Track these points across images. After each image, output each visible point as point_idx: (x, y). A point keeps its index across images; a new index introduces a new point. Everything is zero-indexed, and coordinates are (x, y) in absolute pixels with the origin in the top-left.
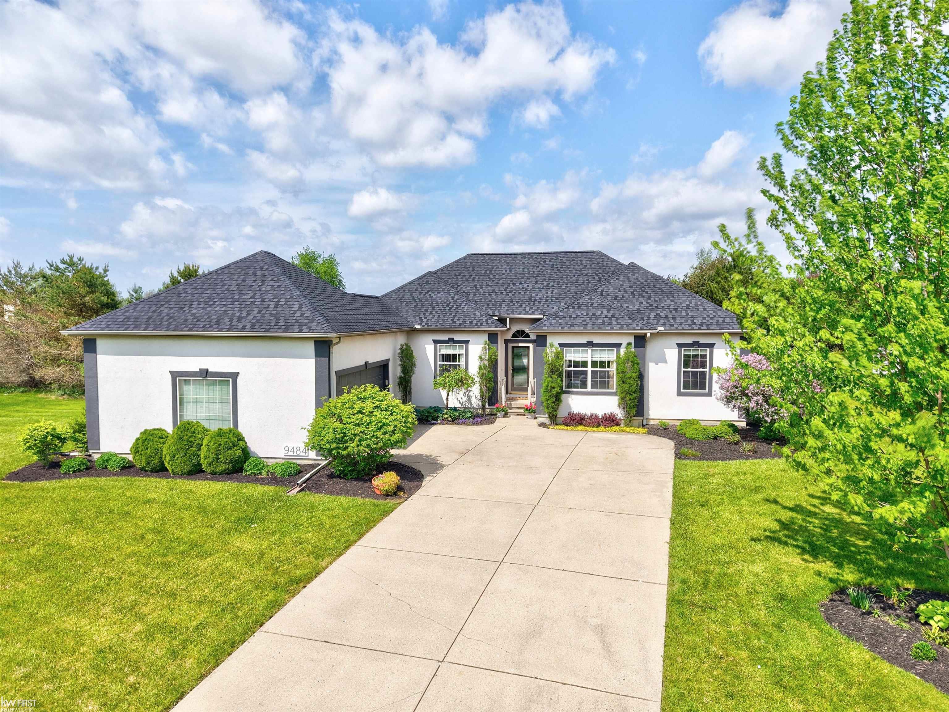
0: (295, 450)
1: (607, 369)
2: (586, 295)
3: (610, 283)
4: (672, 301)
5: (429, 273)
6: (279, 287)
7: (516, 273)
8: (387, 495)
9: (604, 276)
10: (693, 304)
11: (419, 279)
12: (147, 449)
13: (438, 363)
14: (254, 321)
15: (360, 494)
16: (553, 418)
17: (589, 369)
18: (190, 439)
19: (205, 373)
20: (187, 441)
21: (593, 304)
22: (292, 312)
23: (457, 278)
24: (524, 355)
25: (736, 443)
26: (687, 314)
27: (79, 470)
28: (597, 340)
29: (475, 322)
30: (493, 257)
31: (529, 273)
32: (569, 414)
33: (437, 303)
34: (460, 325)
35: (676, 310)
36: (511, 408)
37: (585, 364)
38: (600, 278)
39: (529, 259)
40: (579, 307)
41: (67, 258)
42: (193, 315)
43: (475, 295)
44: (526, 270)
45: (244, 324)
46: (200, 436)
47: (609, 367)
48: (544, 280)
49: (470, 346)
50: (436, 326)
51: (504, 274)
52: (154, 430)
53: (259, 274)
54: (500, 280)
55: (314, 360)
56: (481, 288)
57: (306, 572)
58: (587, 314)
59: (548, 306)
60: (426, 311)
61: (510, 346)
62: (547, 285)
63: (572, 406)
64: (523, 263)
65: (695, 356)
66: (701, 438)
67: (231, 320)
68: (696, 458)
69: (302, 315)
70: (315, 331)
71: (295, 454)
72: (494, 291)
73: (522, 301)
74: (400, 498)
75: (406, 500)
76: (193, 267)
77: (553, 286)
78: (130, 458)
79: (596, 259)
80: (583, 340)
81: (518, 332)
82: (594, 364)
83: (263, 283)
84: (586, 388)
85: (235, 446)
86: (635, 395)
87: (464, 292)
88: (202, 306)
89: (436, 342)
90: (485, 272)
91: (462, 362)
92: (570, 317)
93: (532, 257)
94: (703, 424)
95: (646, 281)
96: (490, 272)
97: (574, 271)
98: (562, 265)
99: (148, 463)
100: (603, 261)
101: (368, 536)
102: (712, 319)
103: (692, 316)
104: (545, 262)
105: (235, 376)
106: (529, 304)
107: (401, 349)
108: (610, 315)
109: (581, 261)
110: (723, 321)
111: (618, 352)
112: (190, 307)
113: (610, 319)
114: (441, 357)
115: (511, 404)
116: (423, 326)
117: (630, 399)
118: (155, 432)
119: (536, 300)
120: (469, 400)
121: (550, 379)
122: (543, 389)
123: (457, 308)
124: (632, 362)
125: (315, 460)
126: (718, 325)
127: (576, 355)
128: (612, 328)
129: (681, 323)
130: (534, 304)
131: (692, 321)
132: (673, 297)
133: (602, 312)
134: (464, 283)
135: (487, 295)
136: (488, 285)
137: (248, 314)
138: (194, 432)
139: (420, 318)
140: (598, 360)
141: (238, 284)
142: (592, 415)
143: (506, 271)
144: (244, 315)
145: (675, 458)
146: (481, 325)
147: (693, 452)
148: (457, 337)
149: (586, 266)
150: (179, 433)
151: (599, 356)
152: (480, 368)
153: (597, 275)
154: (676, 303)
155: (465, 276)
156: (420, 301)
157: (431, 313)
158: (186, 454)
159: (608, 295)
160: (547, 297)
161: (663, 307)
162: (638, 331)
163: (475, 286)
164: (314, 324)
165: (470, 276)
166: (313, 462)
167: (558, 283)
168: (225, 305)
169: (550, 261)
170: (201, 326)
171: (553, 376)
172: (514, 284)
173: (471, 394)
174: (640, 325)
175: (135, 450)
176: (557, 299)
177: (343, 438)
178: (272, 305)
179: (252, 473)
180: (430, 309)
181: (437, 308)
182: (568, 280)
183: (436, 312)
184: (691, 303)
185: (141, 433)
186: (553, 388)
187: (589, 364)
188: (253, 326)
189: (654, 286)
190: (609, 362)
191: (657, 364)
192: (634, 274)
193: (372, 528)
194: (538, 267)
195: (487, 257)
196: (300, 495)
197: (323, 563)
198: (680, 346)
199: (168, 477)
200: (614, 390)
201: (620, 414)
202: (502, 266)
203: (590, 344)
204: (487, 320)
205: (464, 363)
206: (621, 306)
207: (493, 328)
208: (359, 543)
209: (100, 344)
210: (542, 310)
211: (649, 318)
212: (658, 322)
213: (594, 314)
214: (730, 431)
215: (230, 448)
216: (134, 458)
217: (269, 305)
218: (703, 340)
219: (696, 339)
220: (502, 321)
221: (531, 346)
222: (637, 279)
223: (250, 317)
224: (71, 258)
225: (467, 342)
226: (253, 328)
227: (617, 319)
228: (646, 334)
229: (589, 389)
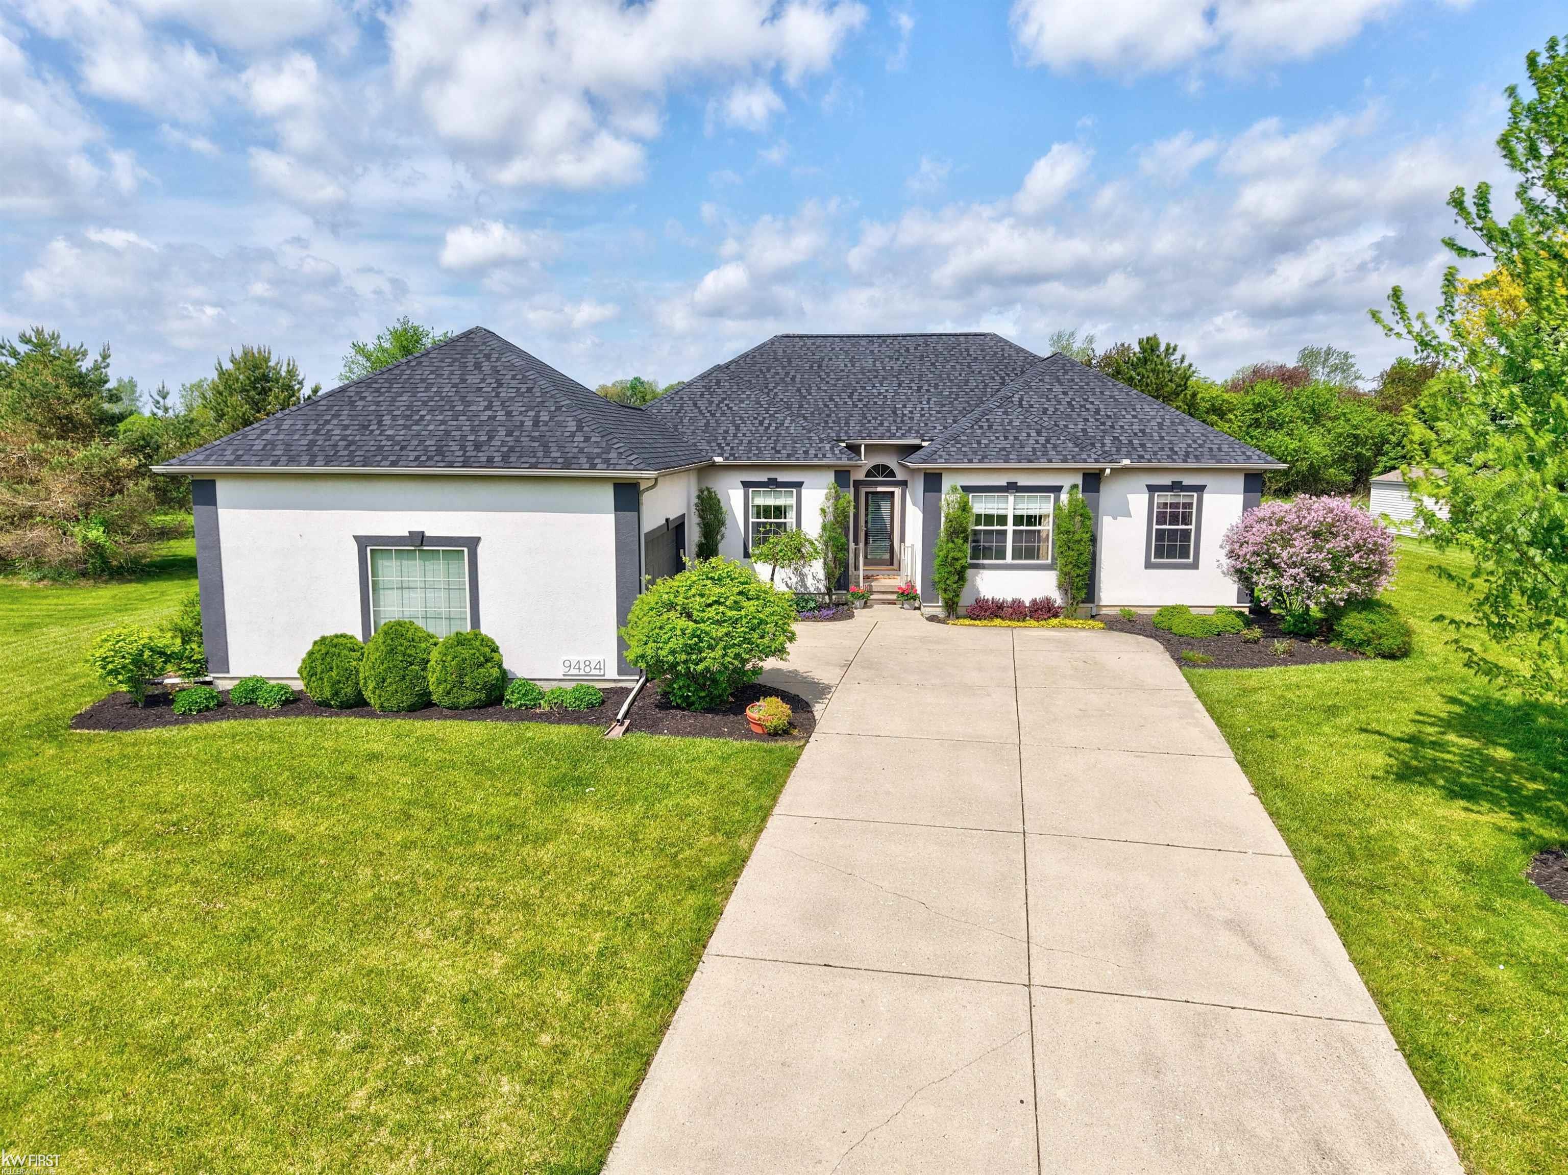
0: (582, 666)
1: (1038, 528)
2: (998, 407)
3: (1030, 387)
4: (1134, 417)
5: (718, 368)
6: (529, 390)
7: (863, 368)
8: (775, 734)
9: (1008, 375)
10: (1167, 423)
11: (703, 377)
12: (331, 669)
13: (751, 520)
14: (505, 449)
15: (730, 734)
16: (952, 609)
17: (1010, 528)
18: (408, 651)
19: (419, 540)
20: (404, 655)
21: (1011, 421)
22: (568, 434)
23: (765, 376)
24: (885, 506)
25: (1256, 642)
26: (1162, 438)
27: (207, 709)
28: (1024, 480)
29: (812, 452)
30: (818, 341)
31: (884, 368)
32: (977, 601)
33: (742, 418)
34: (789, 456)
35: (1141, 431)
36: (872, 592)
37: (1002, 520)
38: (1002, 378)
39: (880, 346)
40: (990, 427)
41: (30, 333)
42: (389, 437)
43: (801, 406)
44: (878, 364)
45: (488, 454)
46: (423, 645)
47: (1040, 524)
48: (912, 381)
49: (805, 492)
50: (749, 458)
51: (842, 371)
52: (337, 636)
53: (486, 366)
54: (838, 380)
55: (613, 516)
56: (810, 394)
57: (726, 859)
58: (1006, 438)
59: (926, 425)
60: (726, 432)
61: (863, 491)
62: (919, 389)
63: (980, 589)
64: (872, 352)
65: (1172, 505)
66: (1199, 635)
67: (463, 448)
68: (1210, 665)
69: (587, 439)
70: (618, 467)
71: (582, 672)
72: (831, 400)
73: (882, 415)
74: (795, 738)
75: (807, 742)
76: (259, 352)
77: (928, 391)
78: (298, 685)
79: (991, 347)
80: (1001, 481)
81: (876, 467)
82: (1018, 520)
83: (500, 385)
84: (1005, 558)
85: (487, 661)
86: (1085, 569)
87: (782, 400)
88: (401, 422)
89: (746, 485)
90: (811, 367)
91: (791, 519)
92: (979, 443)
93: (885, 341)
94: (1194, 611)
95: (1087, 384)
96: (820, 366)
97: (958, 367)
98: (936, 356)
99: (336, 694)
100: (1003, 350)
101: (785, 799)
102: (1201, 446)
103: (1170, 442)
104: (907, 350)
105: (473, 543)
106: (895, 421)
107: (699, 497)
108: (1042, 440)
109: (967, 350)
110: (1220, 449)
111: (1057, 500)
112: (380, 423)
113: (1044, 446)
114: (755, 509)
115: (871, 586)
116: (727, 459)
117: (1078, 576)
118: (341, 640)
119: (904, 415)
120: (802, 581)
121: (951, 545)
122: (937, 562)
123: (777, 428)
124: (1081, 515)
125: (615, 681)
126: (1212, 457)
127: (989, 505)
128: (1050, 461)
129: (1155, 454)
130: (902, 421)
131: (1171, 449)
132: (1134, 410)
133: (1029, 435)
134: (777, 385)
135: (821, 405)
136: (819, 388)
137: (491, 438)
138: (413, 640)
139: (719, 445)
140: (1024, 512)
141: (455, 386)
142: (1014, 601)
143: (846, 365)
144: (485, 438)
145: (1180, 667)
146: (824, 456)
147: (1201, 655)
148: (782, 477)
149: (976, 359)
150: (389, 641)
151: (1025, 506)
152: (824, 528)
153: (996, 373)
154: (1141, 420)
155: (778, 374)
156: (713, 415)
157: (735, 435)
158: (404, 676)
159: (1031, 406)
160: (922, 409)
161: (1122, 427)
162: (1091, 465)
163: (799, 390)
164: (613, 455)
165: (787, 374)
166: (612, 685)
167: (936, 386)
168: (443, 422)
169: (916, 349)
170: (412, 458)
171: (956, 540)
172: (864, 388)
173: (806, 570)
174: (1094, 456)
175: (309, 669)
176: (938, 412)
177: (696, 644)
178: (529, 423)
179: (521, 705)
180: (732, 430)
181: (743, 429)
182: (951, 381)
183: (744, 435)
184: (1164, 420)
185: (315, 643)
186: (957, 559)
187: (1010, 520)
188: (505, 458)
189: (1102, 393)
190: (1040, 517)
191: (1115, 518)
192: (1066, 372)
193: (783, 786)
194: (897, 359)
195: (809, 342)
196: (632, 738)
197: (743, 843)
198: (1152, 489)
199: (373, 715)
200: (1049, 561)
201: (1058, 598)
202: (837, 357)
203: (1011, 487)
204: (832, 449)
205: (794, 520)
206: (1056, 425)
207: (845, 462)
208: (776, 810)
209: (223, 489)
210: (917, 432)
211: (1103, 445)
212: (1118, 450)
213: (1016, 438)
214: (1239, 623)
215: (481, 665)
216: (307, 685)
217: (522, 422)
218: (1188, 480)
219: (1177, 478)
220: (854, 449)
221: (897, 491)
222: (1073, 380)
223: (496, 442)
224: (39, 332)
225: (799, 485)
226: (506, 461)
227: (1055, 447)
228: (1105, 469)
229: (1009, 559)
